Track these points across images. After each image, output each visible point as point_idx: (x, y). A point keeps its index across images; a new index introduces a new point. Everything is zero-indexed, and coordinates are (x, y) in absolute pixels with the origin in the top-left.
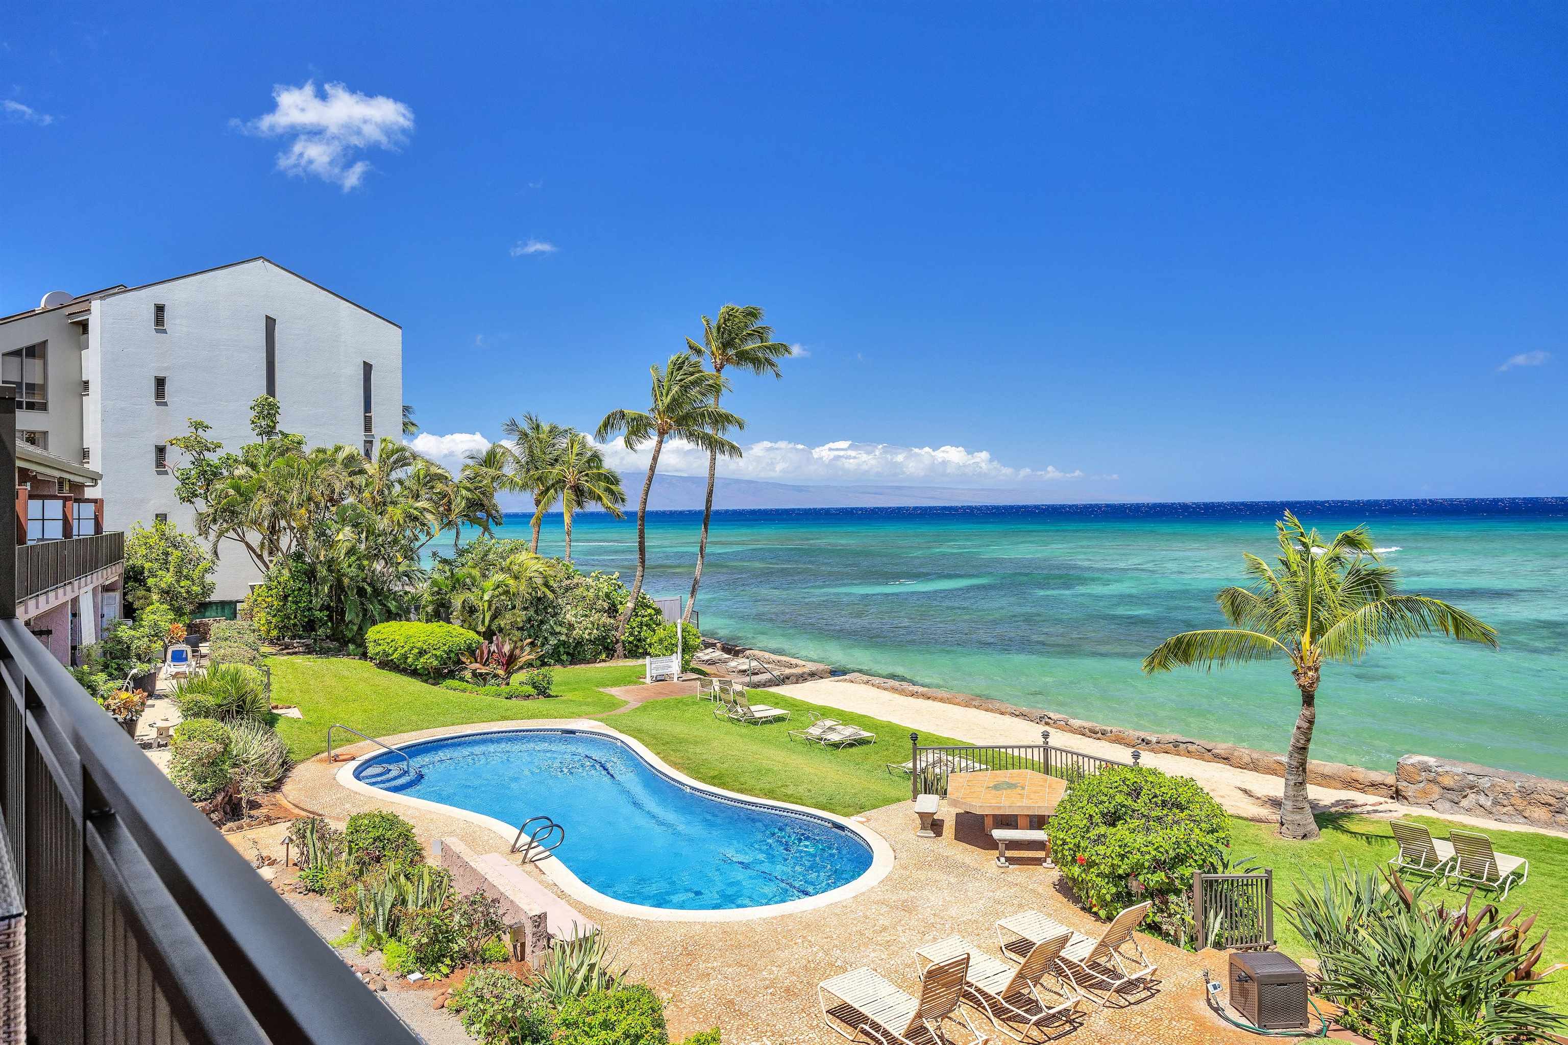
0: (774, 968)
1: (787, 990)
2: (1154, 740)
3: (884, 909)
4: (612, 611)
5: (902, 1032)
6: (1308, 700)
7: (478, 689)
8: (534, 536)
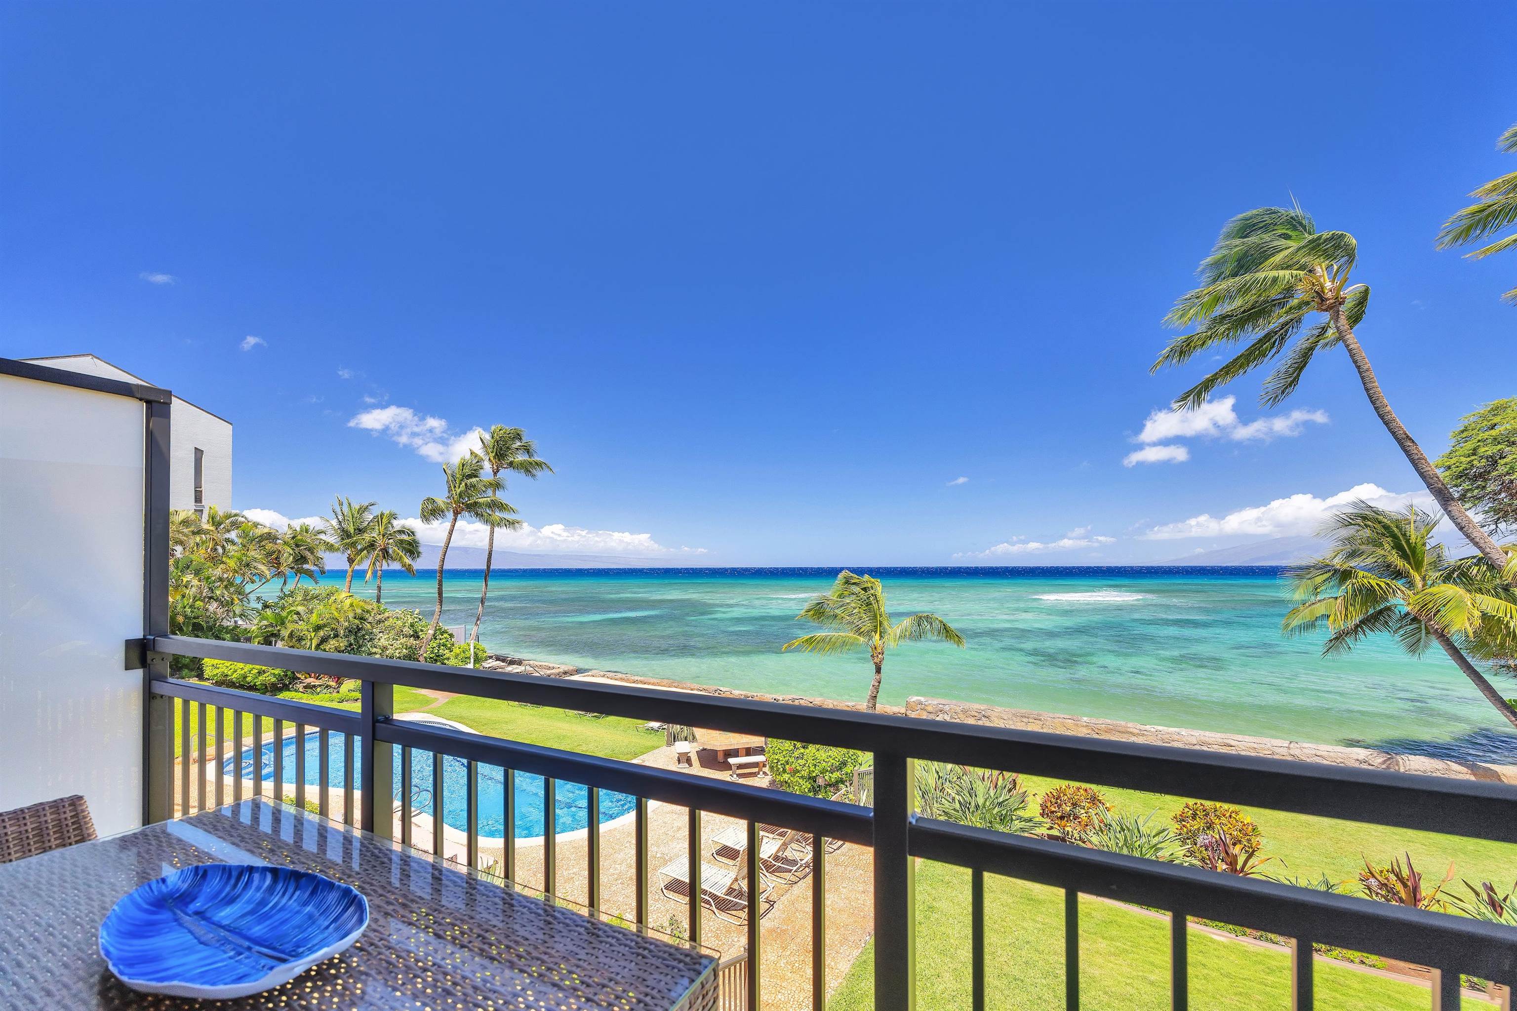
0: (617, 866)
2: (781, 699)
3: (675, 816)
4: (416, 636)
5: (724, 891)
6: (878, 670)
8: (347, 584)
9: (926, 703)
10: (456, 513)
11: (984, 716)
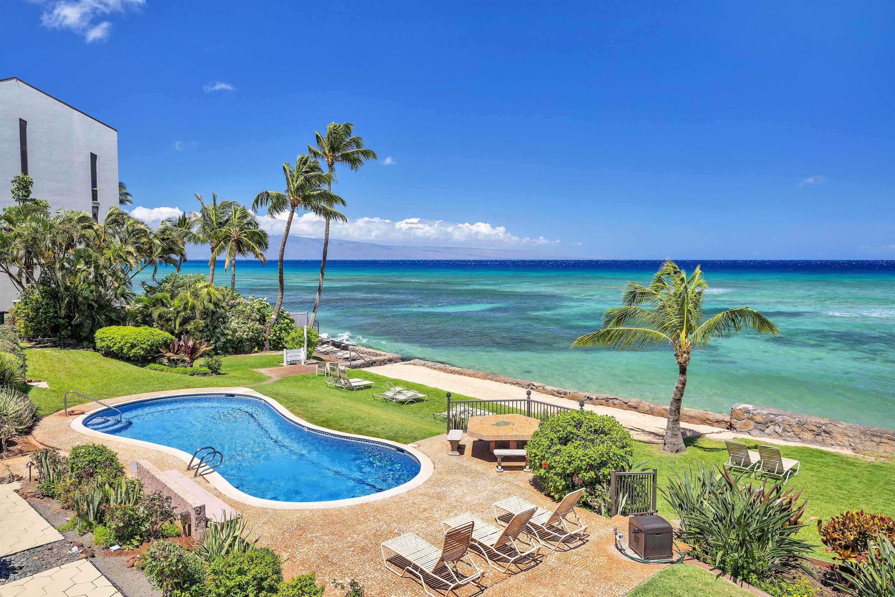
0: (355, 536)
1: (362, 548)
2: (595, 397)
3: (426, 498)
4: (262, 320)
5: (432, 570)
6: (683, 371)
7: (171, 369)
8: (211, 272)
9: (755, 412)
10: (294, 206)
11: (825, 432)
